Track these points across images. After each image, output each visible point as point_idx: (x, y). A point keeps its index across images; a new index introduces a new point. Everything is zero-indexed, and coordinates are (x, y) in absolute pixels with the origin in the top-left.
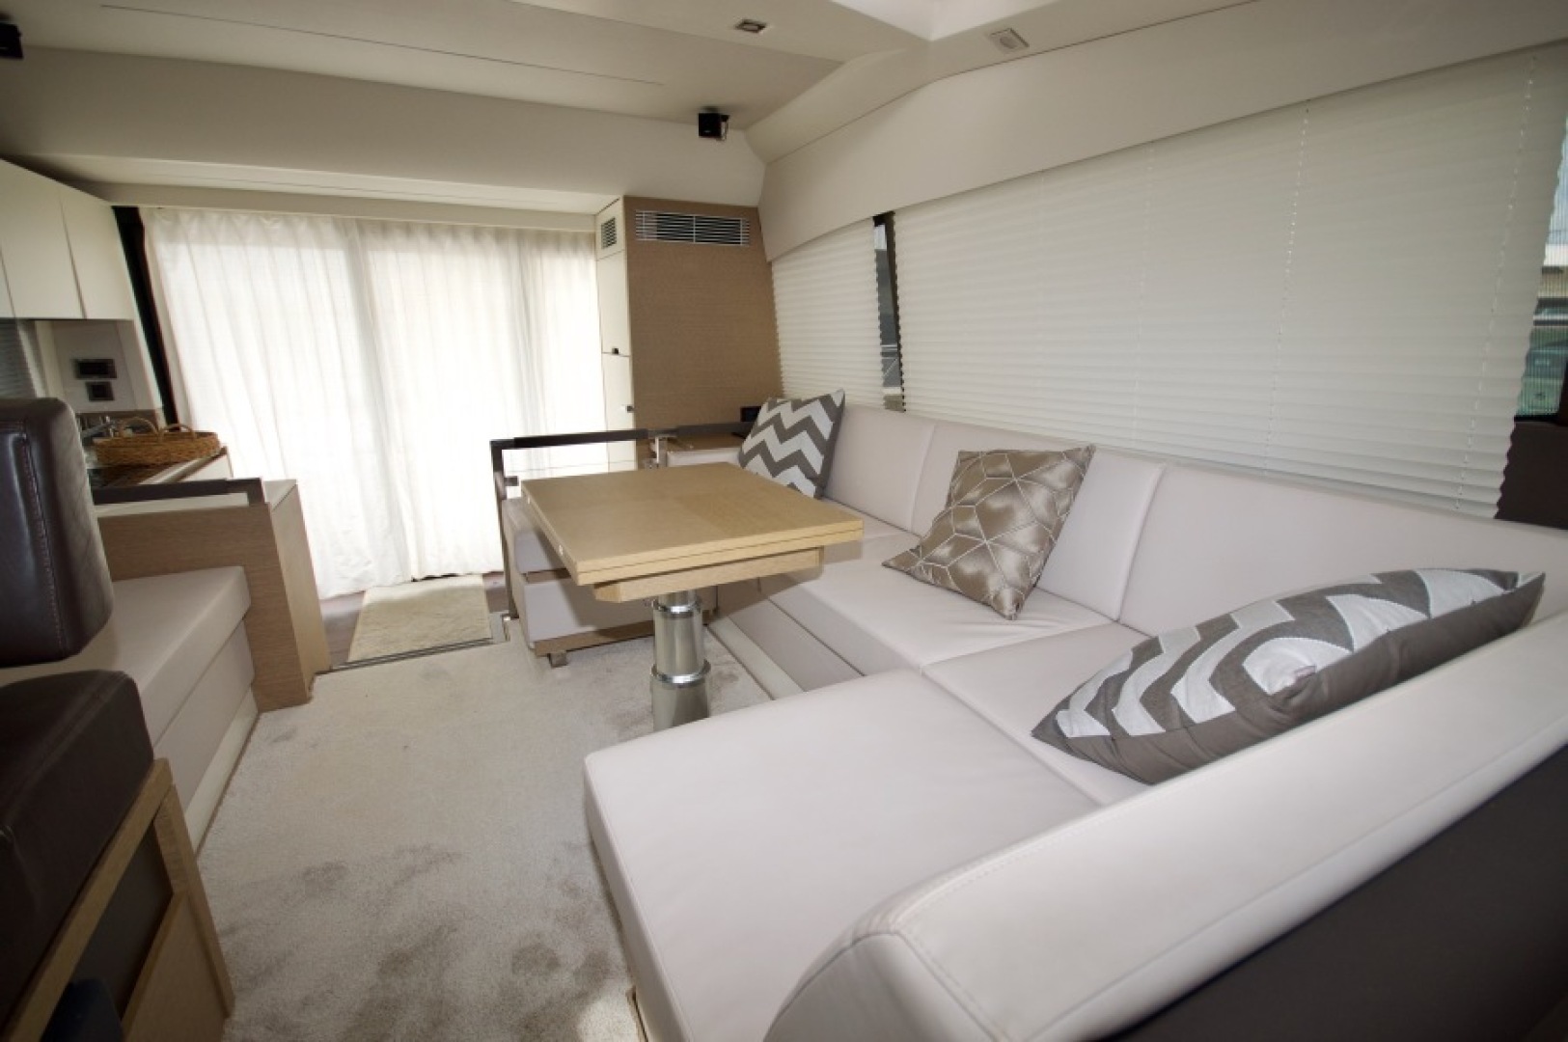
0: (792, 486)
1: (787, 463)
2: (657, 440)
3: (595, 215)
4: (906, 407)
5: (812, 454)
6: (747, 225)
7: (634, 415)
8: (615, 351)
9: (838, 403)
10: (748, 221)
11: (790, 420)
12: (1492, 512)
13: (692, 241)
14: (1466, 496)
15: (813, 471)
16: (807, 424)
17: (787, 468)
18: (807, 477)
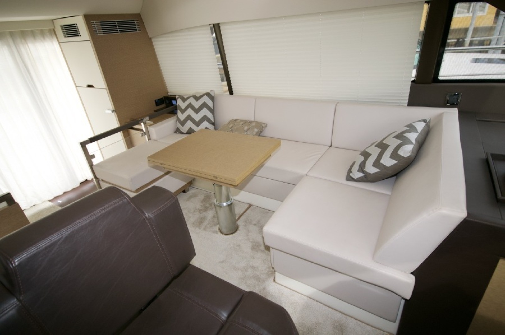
0: (206, 128)
1: (202, 121)
2: (142, 124)
3: (53, 20)
4: (233, 92)
5: (210, 115)
6: (138, 22)
7: (115, 113)
8: (89, 86)
9: (213, 95)
10: (138, 21)
11: (197, 105)
12: (407, 105)
13: (118, 32)
14: (401, 102)
15: (212, 121)
16: (204, 105)
17: (202, 122)
18: (210, 124)
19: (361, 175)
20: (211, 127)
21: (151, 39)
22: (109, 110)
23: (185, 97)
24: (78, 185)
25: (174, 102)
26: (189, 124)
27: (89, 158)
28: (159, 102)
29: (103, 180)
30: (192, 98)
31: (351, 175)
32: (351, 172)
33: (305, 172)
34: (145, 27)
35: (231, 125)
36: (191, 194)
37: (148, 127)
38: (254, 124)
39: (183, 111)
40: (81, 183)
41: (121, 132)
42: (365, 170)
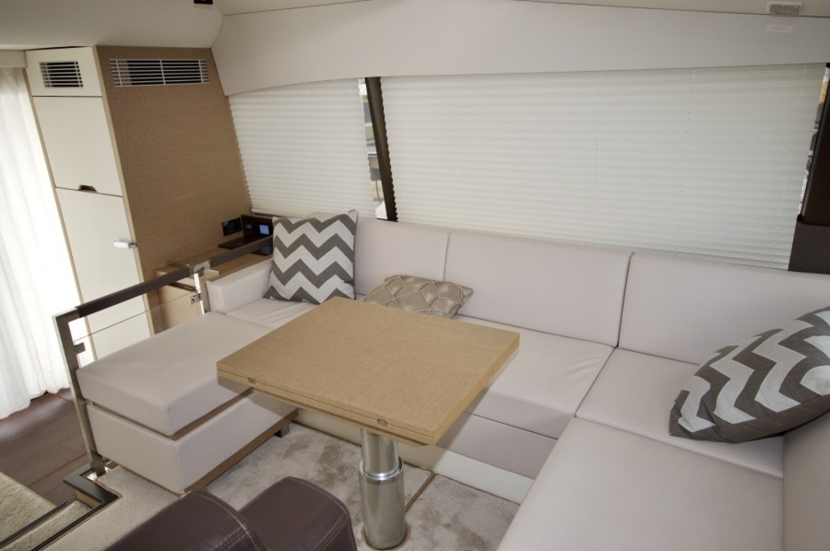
0: (337, 291)
1: (327, 274)
2: (196, 276)
3: (25, 51)
4: (398, 216)
5: (345, 263)
6: (205, 65)
7: (137, 249)
8: (84, 188)
9: (354, 220)
10: (204, 62)
11: (318, 239)
12: (787, 267)
13: (163, 83)
14: (775, 260)
15: (350, 277)
16: (335, 241)
17: (329, 278)
18: (346, 282)
19: (706, 424)
20: (346, 289)
21: (227, 97)
22: (122, 241)
23: (293, 221)
24: (27, 404)
25: (264, 229)
26: (299, 281)
27: (71, 350)
28: (231, 227)
29: (94, 404)
30: (308, 225)
31: (681, 421)
32: (680, 416)
33: (570, 409)
34: (218, 75)
35: (395, 289)
36: (294, 441)
37: (208, 282)
38: (445, 289)
39: (287, 252)
40: (32, 400)
41: (145, 295)
42: (715, 413)
